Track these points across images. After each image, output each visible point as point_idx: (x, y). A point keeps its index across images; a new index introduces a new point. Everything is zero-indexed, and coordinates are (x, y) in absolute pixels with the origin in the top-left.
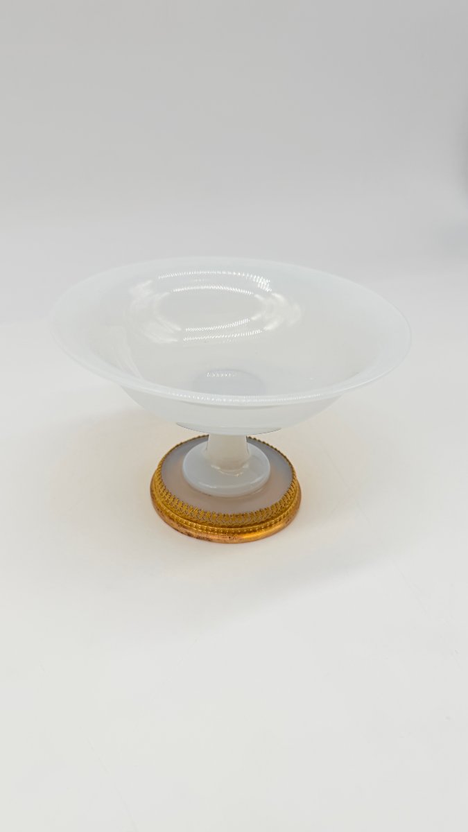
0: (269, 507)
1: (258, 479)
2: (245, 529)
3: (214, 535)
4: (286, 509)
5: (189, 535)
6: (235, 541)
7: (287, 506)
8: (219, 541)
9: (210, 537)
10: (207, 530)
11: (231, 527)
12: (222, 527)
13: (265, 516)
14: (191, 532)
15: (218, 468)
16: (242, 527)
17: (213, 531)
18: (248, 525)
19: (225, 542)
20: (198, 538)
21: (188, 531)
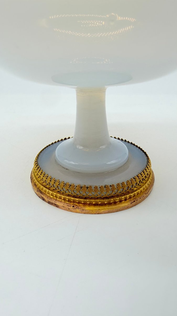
0: (115, 185)
1: (113, 162)
2: (88, 201)
3: (61, 202)
4: (133, 191)
5: (44, 199)
6: (77, 210)
7: (135, 189)
8: (63, 208)
9: (58, 203)
10: (56, 197)
11: (76, 198)
12: (69, 195)
13: (110, 192)
14: (44, 197)
15: (82, 148)
16: (86, 198)
17: (60, 198)
18: (92, 198)
19: (69, 210)
20: (49, 203)
21: (42, 196)
